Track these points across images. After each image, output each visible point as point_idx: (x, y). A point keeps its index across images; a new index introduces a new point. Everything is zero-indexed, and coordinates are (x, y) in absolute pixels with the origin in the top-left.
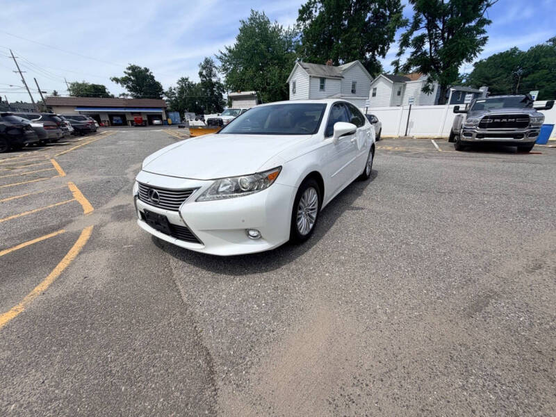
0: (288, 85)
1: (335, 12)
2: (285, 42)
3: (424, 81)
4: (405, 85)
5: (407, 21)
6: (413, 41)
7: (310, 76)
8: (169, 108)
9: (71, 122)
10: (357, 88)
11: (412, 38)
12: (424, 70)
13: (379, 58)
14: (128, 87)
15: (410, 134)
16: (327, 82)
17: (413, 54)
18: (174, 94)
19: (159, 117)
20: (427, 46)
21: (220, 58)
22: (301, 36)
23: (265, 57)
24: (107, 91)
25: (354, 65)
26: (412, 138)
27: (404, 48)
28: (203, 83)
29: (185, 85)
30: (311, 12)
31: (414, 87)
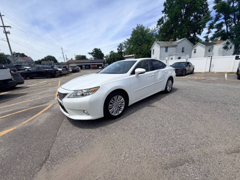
0: (151, 51)
1: (174, 19)
2: (150, 34)
3: (224, 44)
4: (213, 47)
5: (212, 18)
6: (216, 26)
7: (160, 47)
8: (105, 62)
9: (72, 68)
10: (185, 50)
11: (215, 25)
12: (223, 39)
13: (198, 36)
14: (93, 55)
15: (212, 70)
16: (169, 49)
17: (216, 32)
18: (108, 57)
19: (101, 65)
20: (224, 27)
21: (124, 43)
22: (159, 31)
23: (142, 41)
24: (86, 57)
25: (183, 40)
26: (213, 73)
27: (211, 30)
28: (119, 52)
29: (112, 54)
30: (163, 21)
31: (218, 47)
